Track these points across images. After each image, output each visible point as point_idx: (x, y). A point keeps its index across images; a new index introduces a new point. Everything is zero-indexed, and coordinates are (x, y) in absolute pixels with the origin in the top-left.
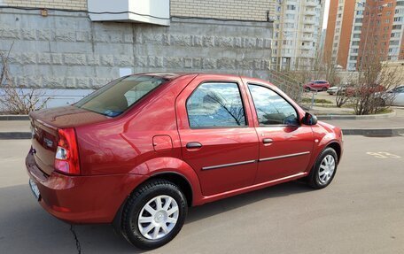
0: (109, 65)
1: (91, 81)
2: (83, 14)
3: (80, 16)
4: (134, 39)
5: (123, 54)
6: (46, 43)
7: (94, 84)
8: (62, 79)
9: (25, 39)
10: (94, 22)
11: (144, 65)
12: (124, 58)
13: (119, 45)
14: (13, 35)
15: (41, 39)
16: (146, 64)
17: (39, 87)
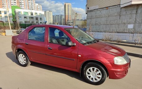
0: (124, 23)
1: (117, 30)
2: (119, 6)
3: (118, 7)
4: (137, 12)
5: (131, 18)
6: (106, 18)
7: (118, 31)
8: (108, 29)
9: (101, 17)
10: (122, 8)
11: (139, 23)
12: (130, 20)
13: (130, 15)
14: (99, 17)
15: (105, 17)
16: (140, 22)
17: (102, 32)
